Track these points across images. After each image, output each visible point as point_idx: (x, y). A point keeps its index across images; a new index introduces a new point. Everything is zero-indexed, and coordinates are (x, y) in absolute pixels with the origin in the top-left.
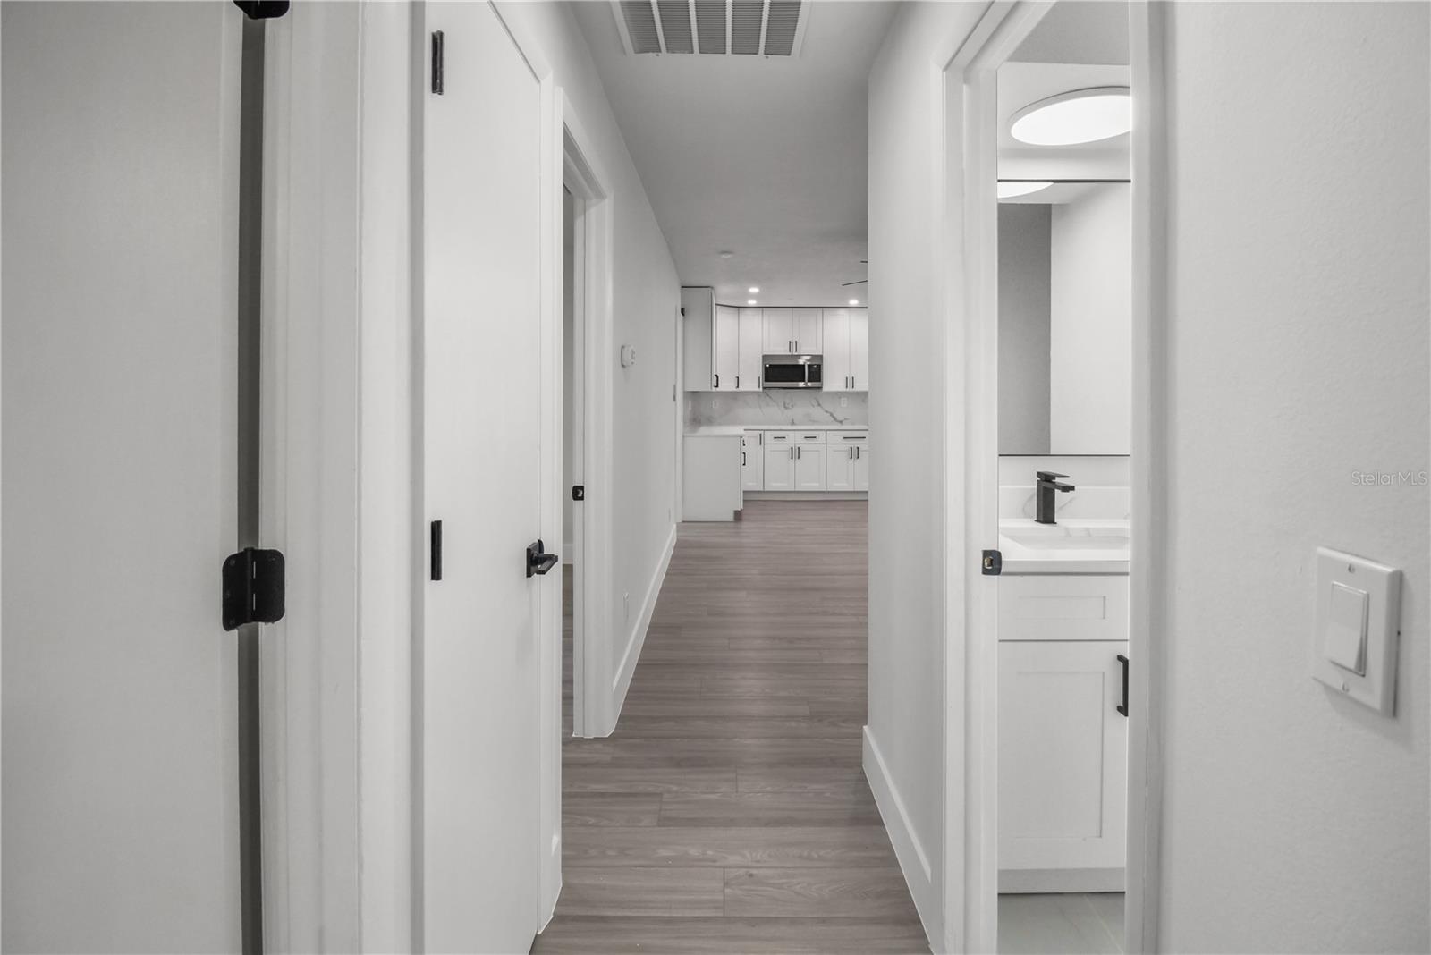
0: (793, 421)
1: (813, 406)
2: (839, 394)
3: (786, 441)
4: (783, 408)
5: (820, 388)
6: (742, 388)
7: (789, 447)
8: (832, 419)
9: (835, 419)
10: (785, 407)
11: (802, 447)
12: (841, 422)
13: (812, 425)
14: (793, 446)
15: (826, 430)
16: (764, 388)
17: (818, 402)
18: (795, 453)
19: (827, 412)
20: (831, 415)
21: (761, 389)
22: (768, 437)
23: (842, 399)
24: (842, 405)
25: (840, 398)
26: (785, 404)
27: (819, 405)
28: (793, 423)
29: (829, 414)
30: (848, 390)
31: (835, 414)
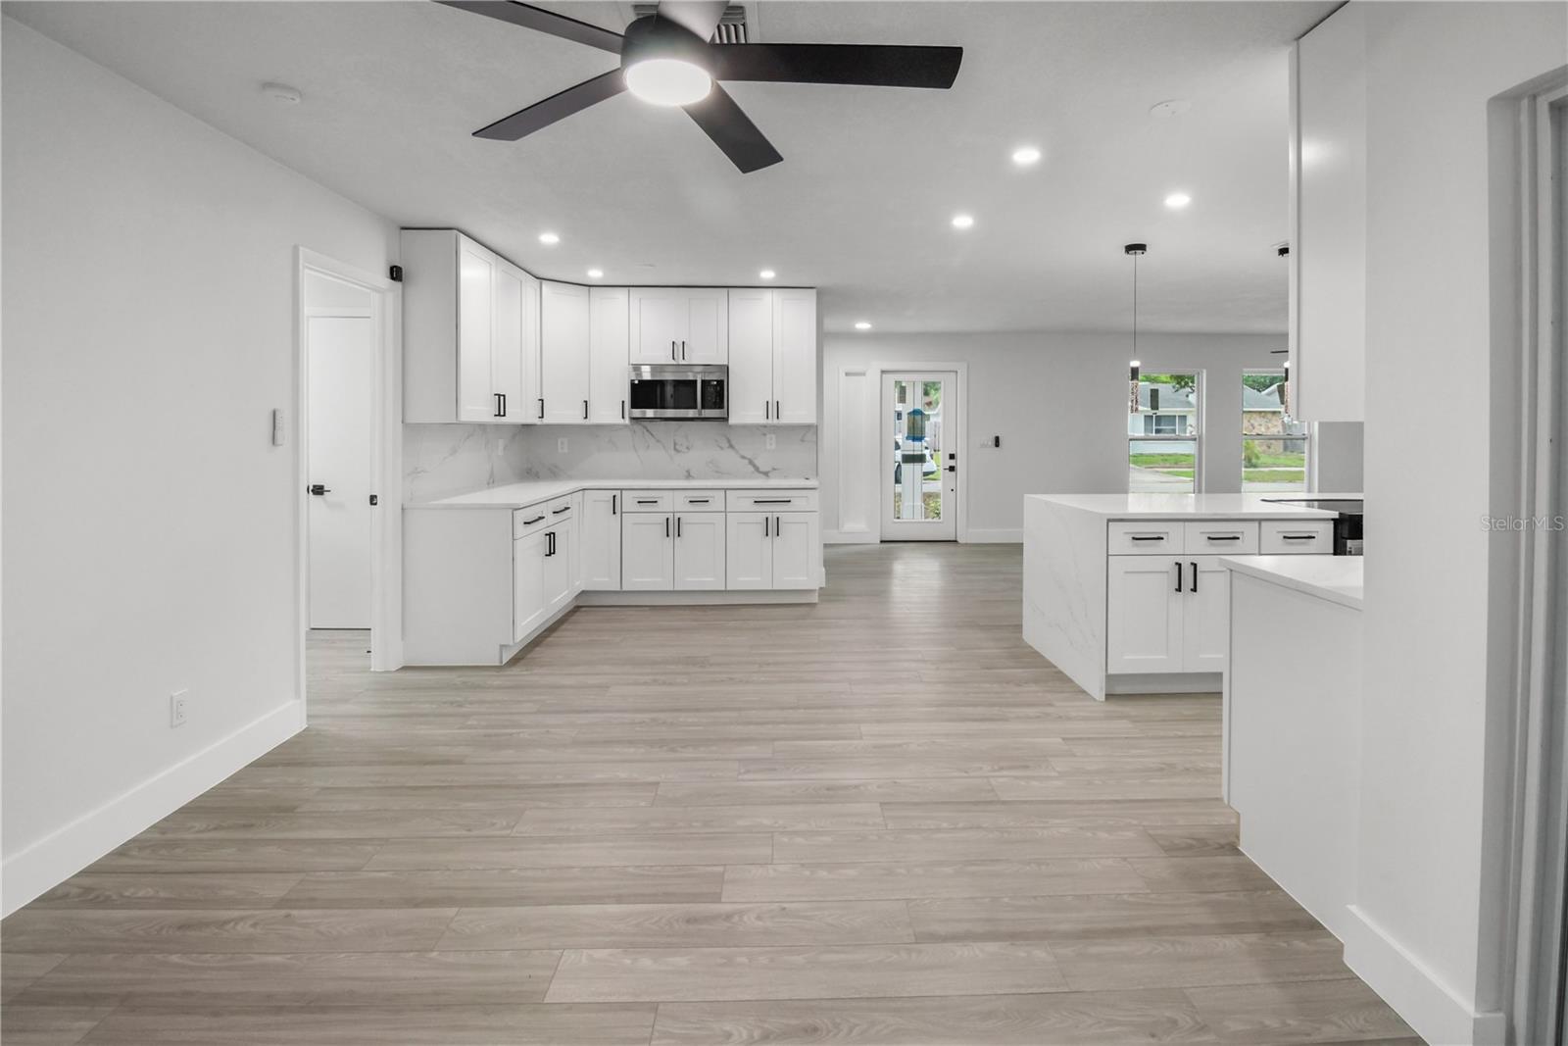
0: (688, 472)
1: (722, 448)
2: (762, 430)
3: (659, 506)
4: (673, 452)
5: (725, 419)
6: (593, 420)
7: (662, 518)
8: (753, 469)
9: (757, 469)
10: (675, 449)
12: (766, 474)
13: (719, 478)
14: (671, 516)
15: (726, 490)
16: (633, 419)
17: (729, 441)
18: (673, 528)
19: (743, 457)
20: (751, 462)
21: (627, 421)
22: (629, 501)
23: (768, 436)
24: (768, 447)
25: (765, 435)
26: (675, 444)
27: (731, 446)
28: (689, 476)
29: (747, 461)
30: (770, 421)
31: (756, 462)
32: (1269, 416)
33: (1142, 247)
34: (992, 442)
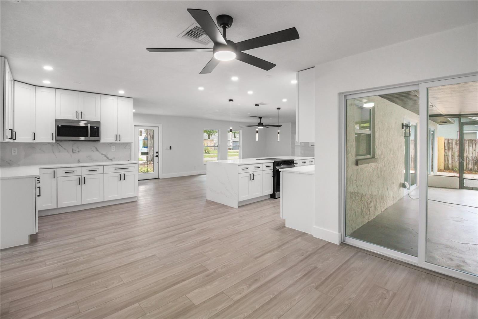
0: (79, 160)
1: (93, 151)
2: (110, 144)
3: (75, 174)
4: (72, 153)
5: (99, 141)
6: (37, 140)
7: (77, 178)
8: (106, 158)
9: (108, 158)
10: (73, 152)
11: (86, 177)
12: (111, 160)
13: (92, 162)
14: (80, 177)
15: (104, 166)
16: (57, 140)
17: (96, 148)
18: (82, 181)
19: (102, 154)
20: (105, 156)
21: (54, 141)
22: (61, 172)
23: (112, 147)
24: (112, 150)
25: (111, 146)
26: (73, 150)
27: (97, 150)
28: (79, 162)
29: (104, 156)
30: (117, 141)
31: (108, 156)
32: (211, 141)
33: (232, 100)
34: (169, 148)
